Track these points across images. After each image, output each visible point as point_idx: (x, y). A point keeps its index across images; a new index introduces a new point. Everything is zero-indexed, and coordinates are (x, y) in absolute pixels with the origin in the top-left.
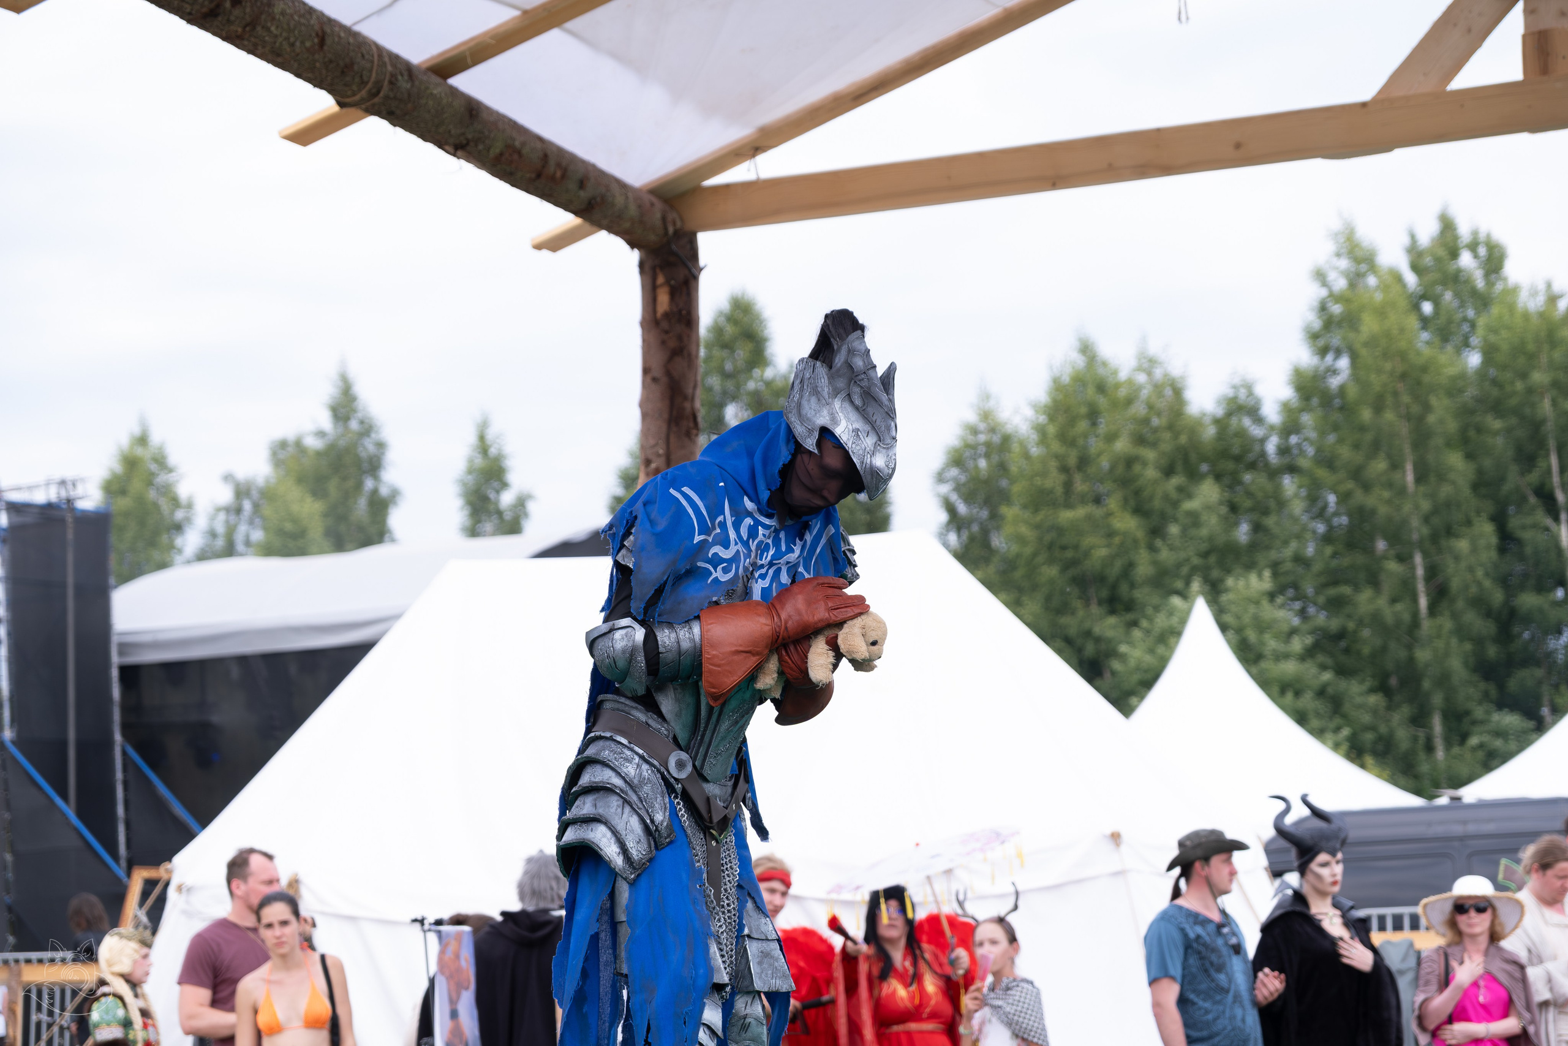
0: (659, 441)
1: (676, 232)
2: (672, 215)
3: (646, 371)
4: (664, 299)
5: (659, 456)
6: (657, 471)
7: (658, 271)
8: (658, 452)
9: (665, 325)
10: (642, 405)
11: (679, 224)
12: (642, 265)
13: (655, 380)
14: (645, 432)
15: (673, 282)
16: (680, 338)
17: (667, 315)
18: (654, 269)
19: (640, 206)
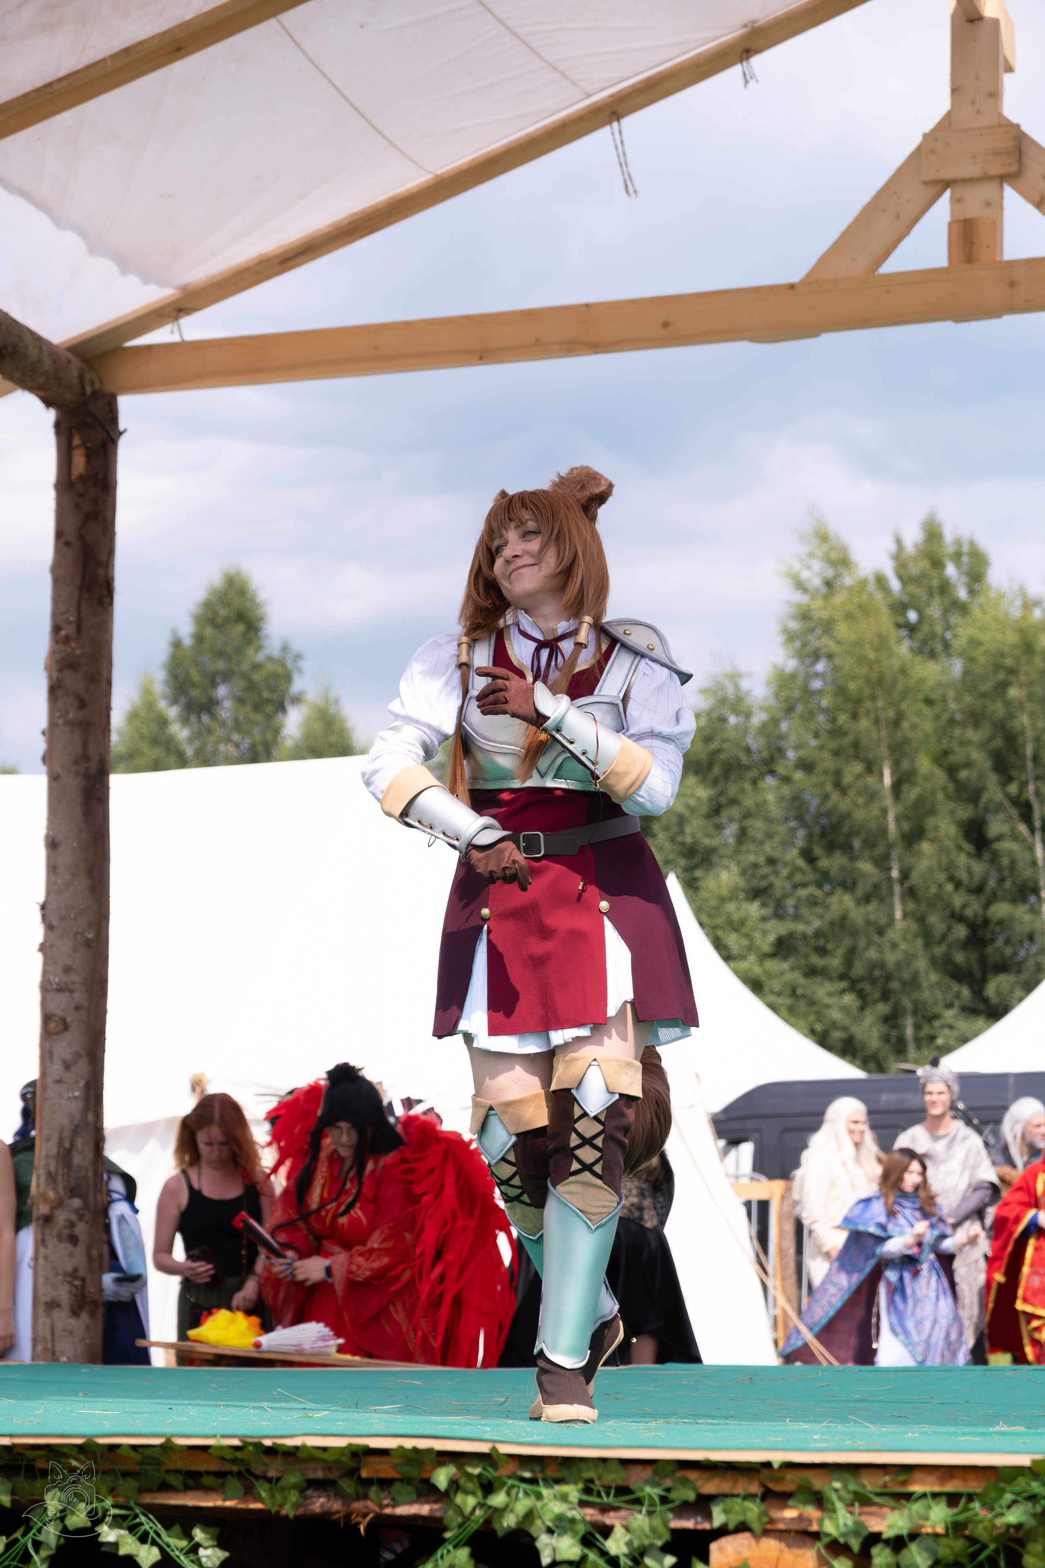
0: (71, 609)
1: (95, 393)
2: (89, 376)
3: (59, 534)
4: (79, 462)
5: (70, 623)
6: (67, 640)
7: (74, 431)
8: (68, 619)
9: (80, 488)
10: (55, 569)
11: (97, 385)
12: (58, 425)
13: (67, 544)
14: (57, 599)
15: (89, 445)
16: (95, 502)
17: (81, 477)
18: (70, 430)
19: (55, 361)
